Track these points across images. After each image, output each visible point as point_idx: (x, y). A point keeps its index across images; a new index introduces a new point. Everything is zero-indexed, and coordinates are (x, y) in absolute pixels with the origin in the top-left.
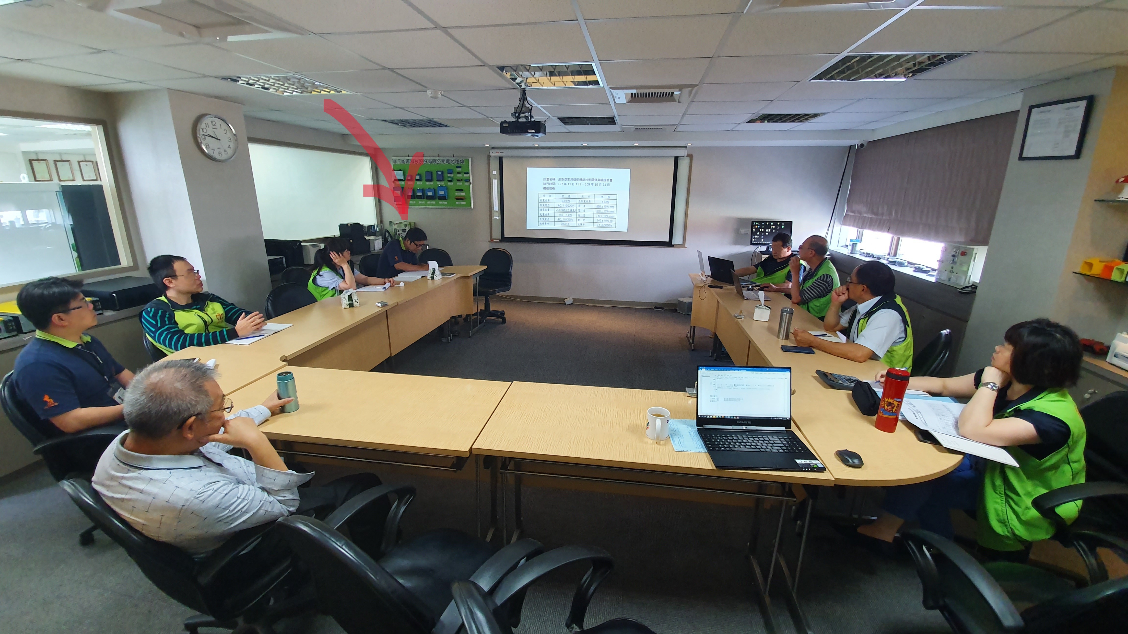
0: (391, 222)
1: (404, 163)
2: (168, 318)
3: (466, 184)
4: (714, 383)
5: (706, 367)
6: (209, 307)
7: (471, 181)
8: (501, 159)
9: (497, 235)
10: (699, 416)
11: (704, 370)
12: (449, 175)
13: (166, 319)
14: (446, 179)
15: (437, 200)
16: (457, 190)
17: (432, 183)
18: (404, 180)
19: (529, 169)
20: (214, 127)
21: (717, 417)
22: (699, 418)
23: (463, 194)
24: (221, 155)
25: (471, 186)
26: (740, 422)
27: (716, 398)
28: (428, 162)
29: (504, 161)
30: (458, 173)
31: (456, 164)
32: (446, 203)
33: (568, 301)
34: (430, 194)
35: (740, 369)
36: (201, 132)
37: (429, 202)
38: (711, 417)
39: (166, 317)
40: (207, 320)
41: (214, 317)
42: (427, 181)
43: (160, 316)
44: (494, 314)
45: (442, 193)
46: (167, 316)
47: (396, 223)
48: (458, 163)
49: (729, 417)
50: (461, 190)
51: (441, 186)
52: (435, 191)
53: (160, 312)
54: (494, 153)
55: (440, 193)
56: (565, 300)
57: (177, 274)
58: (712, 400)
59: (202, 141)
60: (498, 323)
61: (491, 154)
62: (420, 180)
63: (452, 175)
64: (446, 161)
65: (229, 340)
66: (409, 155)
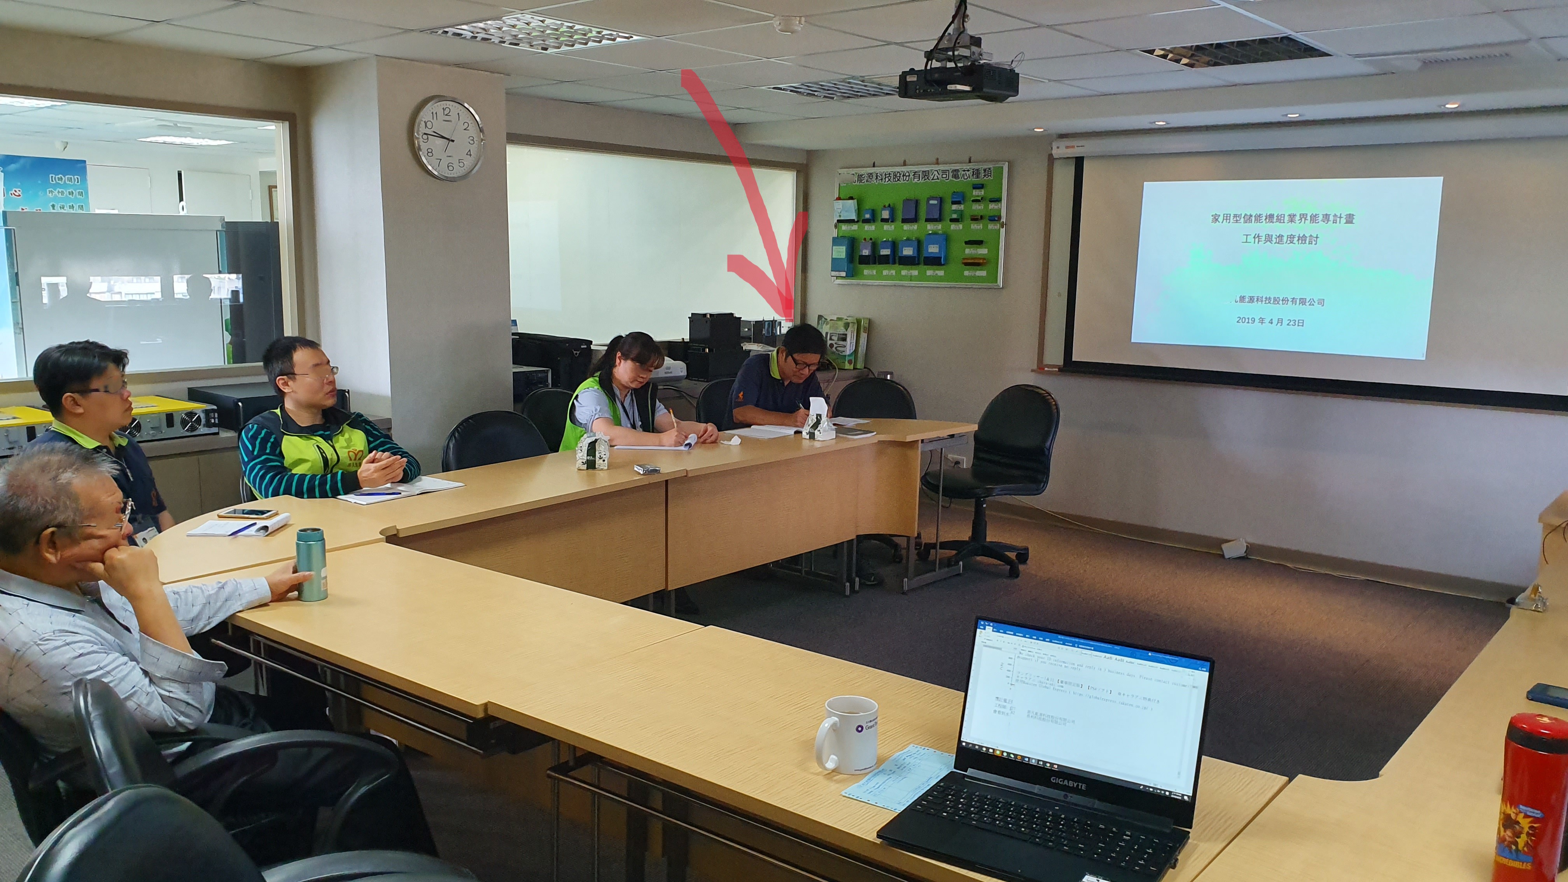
0: (820, 317)
1: (861, 181)
2: (272, 443)
3: (991, 226)
4: (1011, 668)
5: (996, 625)
6: (343, 436)
7: (1003, 220)
8: (1079, 162)
9: (1055, 356)
10: (964, 744)
11: (989, 629)
12: (954, 207)
13: (269, 444)
14: (947, 215)
15: (922, 267)
16: (968, 243)
17: (915, 227)
18: (858, 221)
19: (1149, 187)
20: (447, 118)
21: (1005, 754)
22: (963, 747)
23: (982, 251)
24: (451, 168)
25: (1003, 231)
26: (1059, 781)
27: (1008, 706)
28: (911, 176)
29: (1087, 166)
30: (973, 201)
31: (975, 180)
32: (941, 273)
33: (1232, 550)
34: (908, 251)
35: (1079, 643)
36: (423, 129)
37: (904, 272)
38: (991, 751)
39: (269, 441)
40: (329, 457)
41: (343, 454)
42: (904, 221)
43: (262, 438)
44: (996, 551)
45: (933, 249)
46: (272, 440)
47: (831, 320)
48: (978, 177)
49: (1033, 762)
50: (979, 243)
51: (935, 233)
52: (919, 245)
53: (263, 432)
54: (1060, 150)
55: (930, 250)
56: (1224, 546)
57: (296, 370)
58: (998, 709)
59: (422, 144)
60: (998, 575)
61: (1056, 153)
62: (892, 219)
63: (962, 207)
64: (951, 174)
65: (345, 494)
66: (874, 163)
